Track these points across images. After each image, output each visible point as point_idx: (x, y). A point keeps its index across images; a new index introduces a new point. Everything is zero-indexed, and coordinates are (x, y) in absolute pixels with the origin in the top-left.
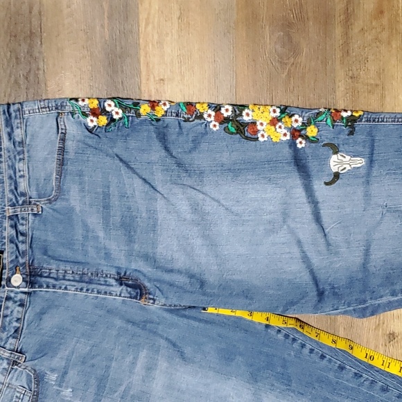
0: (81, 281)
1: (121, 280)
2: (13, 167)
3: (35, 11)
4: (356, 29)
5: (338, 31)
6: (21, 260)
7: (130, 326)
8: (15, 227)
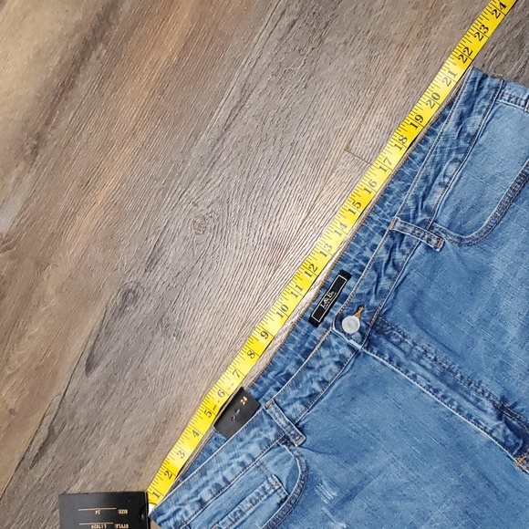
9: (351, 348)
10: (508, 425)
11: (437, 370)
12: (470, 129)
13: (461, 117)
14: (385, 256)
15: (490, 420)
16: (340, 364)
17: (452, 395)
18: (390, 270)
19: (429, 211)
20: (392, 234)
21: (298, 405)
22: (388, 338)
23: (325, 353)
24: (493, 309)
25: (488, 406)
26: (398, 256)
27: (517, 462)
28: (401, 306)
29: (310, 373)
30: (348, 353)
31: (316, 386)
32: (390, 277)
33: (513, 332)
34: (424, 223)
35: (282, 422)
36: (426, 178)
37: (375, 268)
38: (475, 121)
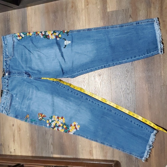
0: (19, 74)
1: (26, 73)
2: (5, 50)
3: (8, 15)
4: (68, 11)
5: (65, 12)
6: (7, 70)
7: (28, 83)
8: (6, 63)
9: (8, 77)
10: (27, 74)
11: (18, 73)
12: (6, 44)
13: (4, 43)
14: (6, 64)
15: (25, 75)
16: (7, 80)
17: (20, 75)
18: (7, 65)
19: (7, 56)
20: (5, 61)
21: (7, 88)
22: (11, 73)
23: (5, 79)
24: (19, 62)
25: (24, 74)
26: (7, 63)
27: (30, 78)
28: (10, 68)
29: (5, 83)
30: (8, 78)
31: (7, 84)
32: (8, 66)
33: (21, 63)
34: (8, 57)
35: (6, 91)
36: (5, 52)
37: (5, 66)
38: (6, 42)
